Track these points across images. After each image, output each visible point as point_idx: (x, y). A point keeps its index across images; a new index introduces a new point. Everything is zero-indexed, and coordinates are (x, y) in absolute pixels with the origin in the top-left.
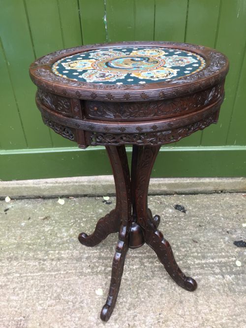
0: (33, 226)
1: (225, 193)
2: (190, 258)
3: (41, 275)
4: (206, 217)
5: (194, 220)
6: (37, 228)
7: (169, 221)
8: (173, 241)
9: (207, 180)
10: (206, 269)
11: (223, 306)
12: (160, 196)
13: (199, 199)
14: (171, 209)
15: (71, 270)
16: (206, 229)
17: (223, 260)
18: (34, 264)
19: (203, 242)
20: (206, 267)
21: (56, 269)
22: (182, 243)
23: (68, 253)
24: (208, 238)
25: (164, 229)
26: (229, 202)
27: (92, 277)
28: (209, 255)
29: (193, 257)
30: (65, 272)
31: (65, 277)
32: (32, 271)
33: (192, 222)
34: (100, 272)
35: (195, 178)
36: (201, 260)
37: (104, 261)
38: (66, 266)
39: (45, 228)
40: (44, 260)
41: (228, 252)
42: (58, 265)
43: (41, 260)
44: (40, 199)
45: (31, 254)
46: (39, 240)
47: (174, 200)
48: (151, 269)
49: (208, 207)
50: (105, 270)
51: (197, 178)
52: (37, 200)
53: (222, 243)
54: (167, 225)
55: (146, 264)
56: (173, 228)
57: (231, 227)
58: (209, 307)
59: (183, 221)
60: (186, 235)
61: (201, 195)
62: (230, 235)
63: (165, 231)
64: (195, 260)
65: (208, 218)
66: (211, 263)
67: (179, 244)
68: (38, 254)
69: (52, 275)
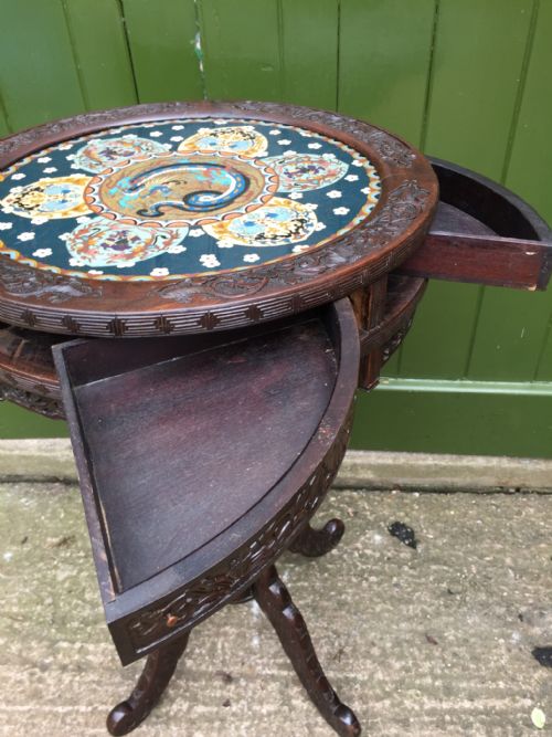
0: (32, 564)
1: (525, 493)
2: (411, 692)
3: (29, 710)
4: (468, 565)
5: (435, 571)
6: (39, 571)
7: (372, 573)
8: (373, 634)
9: (479, 462)
10: (451, 728)
12: (355, 494)
13: (455, 508)
14: (379, 533)
15: (105, 703)
16: (463, 602)
17: (499, 704)
18: (19, 677)
19: (451, 644)
20: (452, 723)
21: (68, 696)
22: (397, 643)
23: (103, 652)
24: (466, 632)
25: (354, 595)
26: (533, 523)
27: (153, 731)
28: (464, 685)
29: (421, 688)
30: (90, 708)
31: (87, 724)
32: (11, 698)
33: (431, 578)
34: (176, 714)
35: (448, 457)
36: (441, 700)
37: (191, 683)
38: (95, 691)
39: (59, 572)
40: (44, 668)
41: (513, 680)
42: (76, 685)
43: (34, 666)
44: (57, 484)
45: (15, 648)
46: (39, 608)
47: (389, 505)
48: (307, 716)
49: (476, 536)
50: (190, 709)
51: (454, 456)
52: (50, 485)
53: (503, 651)
54: (365, 584)
55: (294, 702)
56: (379, 595)
57: (531, 601)
59: (406, 573)
60: (409, 619)
61: (462, 495)
62: (525, 625)
63: (357, 603)
64: (425, 699)
65: (474, 569)
66: (465, 711)
67: (389, 645)
68: (30, 649)
69: (56, 715)
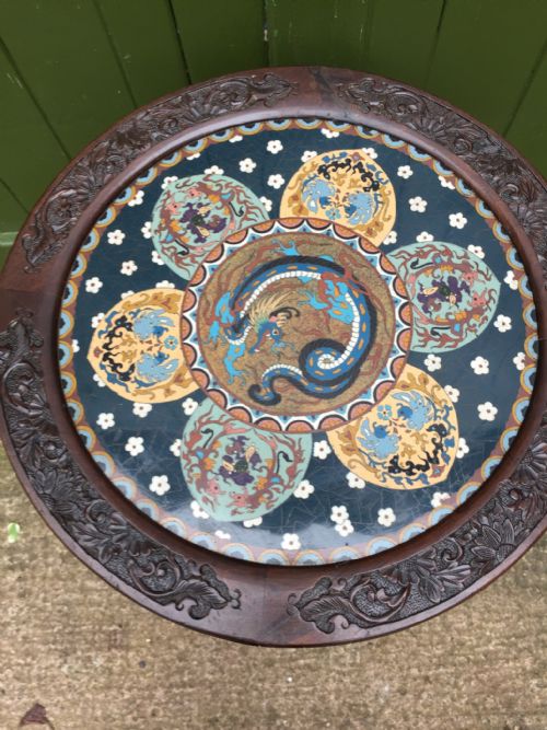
11: (495, 617)
58: (469, 617)
